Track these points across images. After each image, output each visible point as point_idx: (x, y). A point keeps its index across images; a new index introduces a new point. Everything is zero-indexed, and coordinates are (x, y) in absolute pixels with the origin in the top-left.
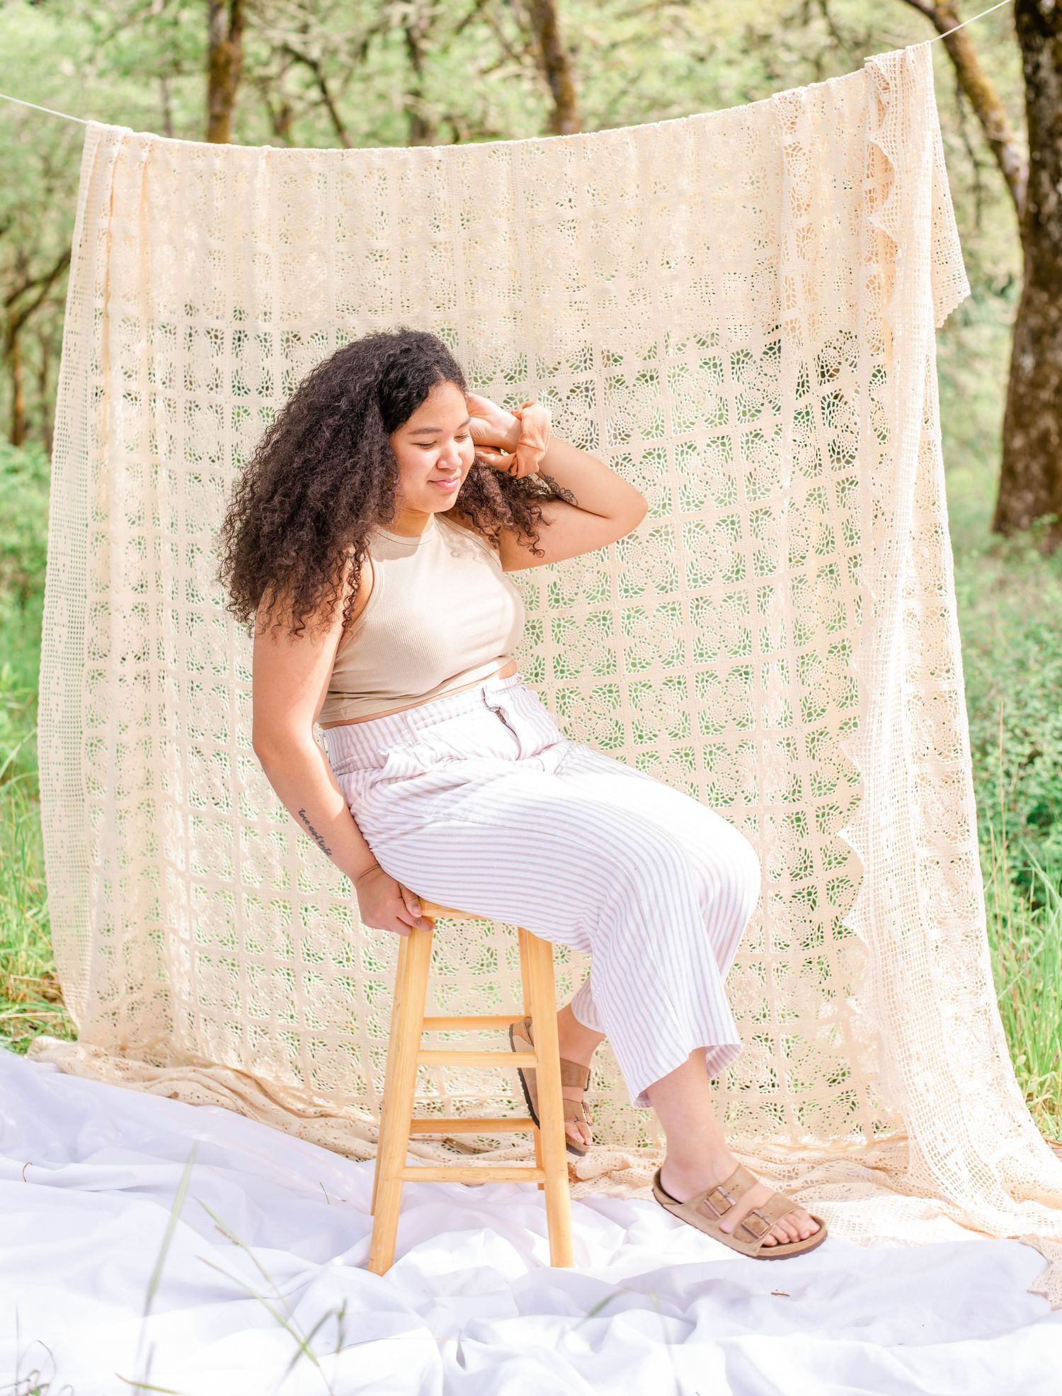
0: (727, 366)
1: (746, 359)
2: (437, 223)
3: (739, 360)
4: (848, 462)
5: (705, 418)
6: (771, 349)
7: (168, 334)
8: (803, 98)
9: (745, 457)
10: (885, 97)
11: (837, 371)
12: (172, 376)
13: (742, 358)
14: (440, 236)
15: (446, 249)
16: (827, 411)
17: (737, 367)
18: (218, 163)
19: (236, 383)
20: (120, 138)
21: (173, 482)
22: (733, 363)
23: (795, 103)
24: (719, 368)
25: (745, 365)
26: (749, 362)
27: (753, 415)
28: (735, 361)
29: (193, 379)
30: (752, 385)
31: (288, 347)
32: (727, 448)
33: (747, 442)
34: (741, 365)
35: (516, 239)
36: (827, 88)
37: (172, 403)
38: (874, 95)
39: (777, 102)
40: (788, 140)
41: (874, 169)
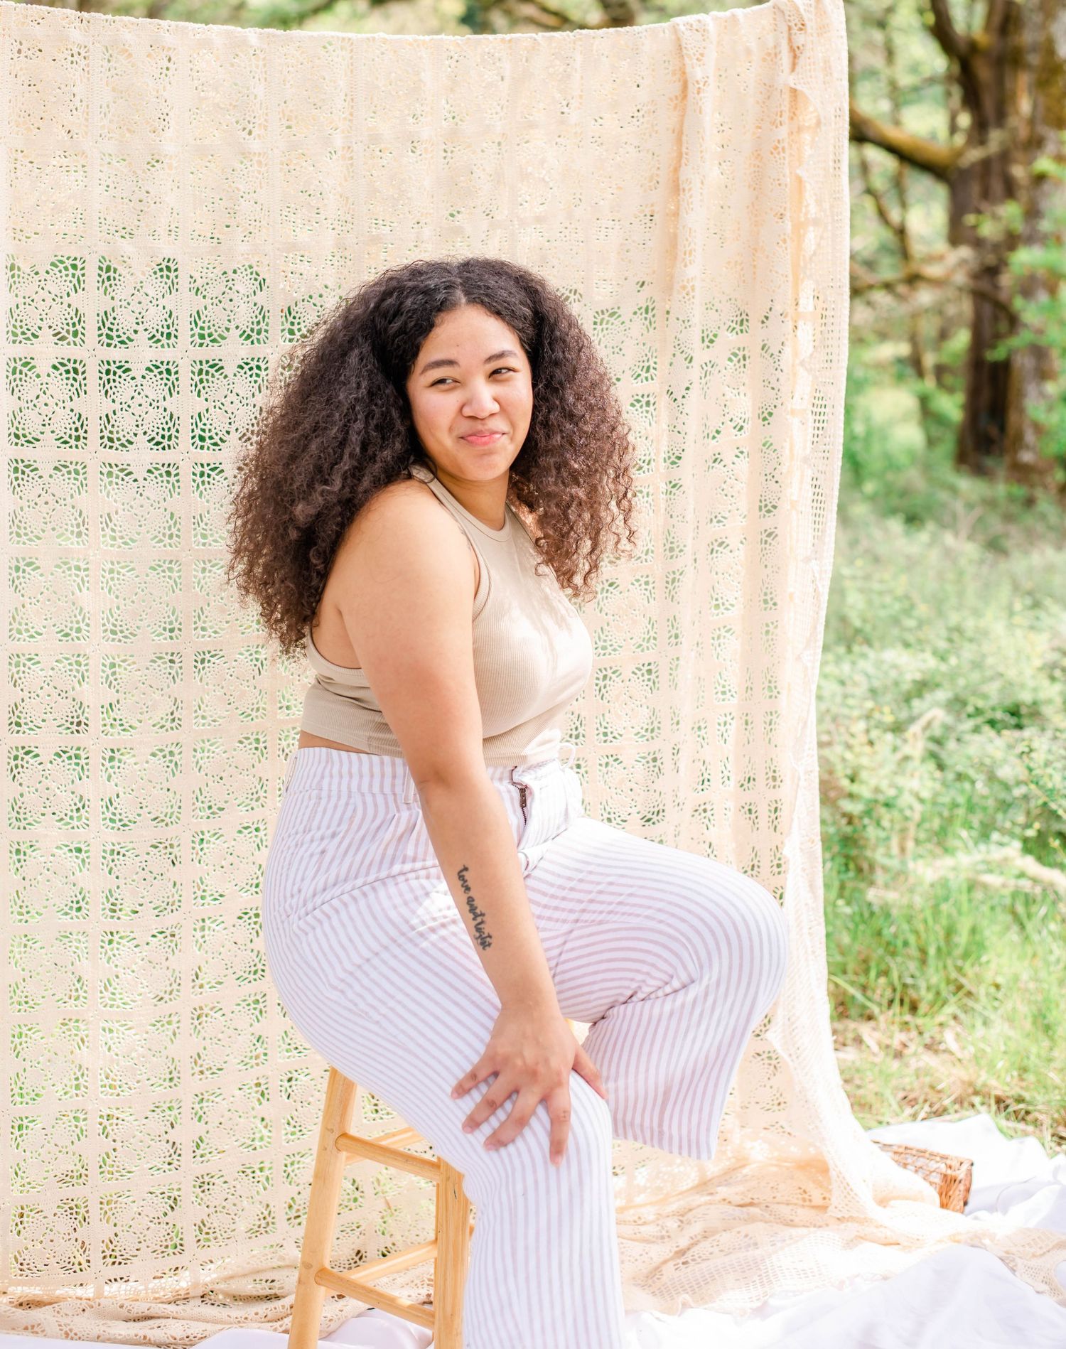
1: (612, 320)
2: (250, 127)
3: (602, 320)
4: (714, 437)
6: (640, 309)
8: (711, 27)
10: (800, 39)
11: (715, 336)
13: (606, 318)
14: (255, 145)
15: (260, 163)
16: (703, 381)
22: (595, 323)
23: (702, 30)
25: (609, 326)
26: (616, 322)
28: (598, 321)
30: (617, 350)
31: (13, 276)
34: (604, 326)
35: (352, 158)
36: (733, 16)
38: (786, 35)
39: (682, 28)
40: (697, 73)
41: (786, 115)
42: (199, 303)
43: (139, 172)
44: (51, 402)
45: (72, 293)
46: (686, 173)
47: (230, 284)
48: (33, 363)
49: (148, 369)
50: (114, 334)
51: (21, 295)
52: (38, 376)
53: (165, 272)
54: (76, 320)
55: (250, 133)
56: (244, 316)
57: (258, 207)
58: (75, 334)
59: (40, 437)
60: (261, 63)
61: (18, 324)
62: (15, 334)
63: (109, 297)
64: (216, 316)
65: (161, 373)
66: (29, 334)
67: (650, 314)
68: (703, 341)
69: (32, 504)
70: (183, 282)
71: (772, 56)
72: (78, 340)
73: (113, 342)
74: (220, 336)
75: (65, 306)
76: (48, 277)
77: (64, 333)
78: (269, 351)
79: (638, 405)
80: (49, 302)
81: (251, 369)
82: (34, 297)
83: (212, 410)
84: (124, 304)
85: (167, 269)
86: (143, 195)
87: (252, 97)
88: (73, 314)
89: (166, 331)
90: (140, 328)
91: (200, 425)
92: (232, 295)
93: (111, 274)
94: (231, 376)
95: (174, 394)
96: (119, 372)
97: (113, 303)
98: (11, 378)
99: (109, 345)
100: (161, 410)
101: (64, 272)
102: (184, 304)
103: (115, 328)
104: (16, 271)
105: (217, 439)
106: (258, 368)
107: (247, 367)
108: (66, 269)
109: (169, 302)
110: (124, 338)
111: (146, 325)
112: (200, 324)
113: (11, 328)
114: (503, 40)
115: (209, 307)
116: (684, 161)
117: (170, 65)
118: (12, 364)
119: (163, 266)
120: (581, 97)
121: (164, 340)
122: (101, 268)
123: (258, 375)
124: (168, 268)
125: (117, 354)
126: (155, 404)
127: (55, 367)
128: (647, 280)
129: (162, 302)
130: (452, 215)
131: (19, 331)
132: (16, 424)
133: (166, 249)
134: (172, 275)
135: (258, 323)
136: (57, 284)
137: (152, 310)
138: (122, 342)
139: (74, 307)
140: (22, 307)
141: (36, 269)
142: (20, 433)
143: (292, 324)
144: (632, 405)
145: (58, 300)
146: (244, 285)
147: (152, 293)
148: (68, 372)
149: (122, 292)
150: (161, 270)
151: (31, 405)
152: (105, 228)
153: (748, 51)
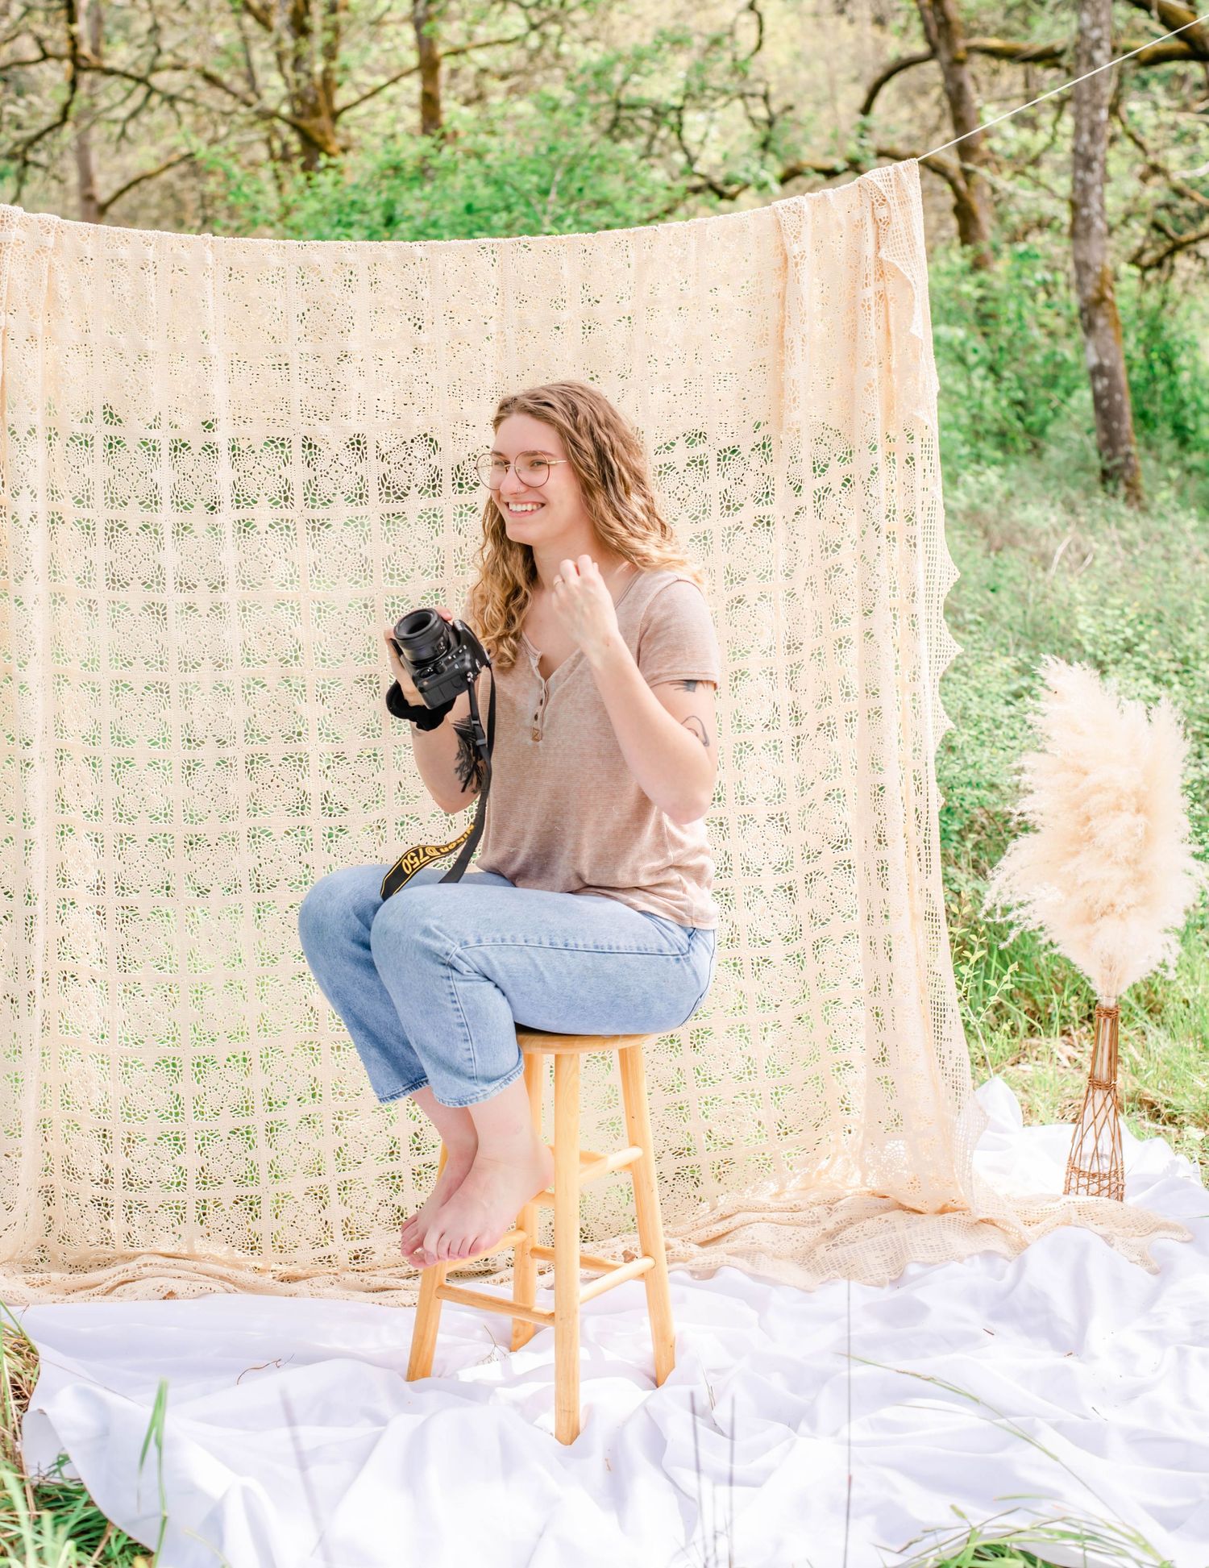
0: (713, 463)
1: (733, 456)
2: (420, 323)
3: (725, 457)
5: (689, 514)
6: (758, 446)
7: (84, 446)
8: (806, 209)
9: (725, 549)
10: (883, 212)
11: (826, 466)
12: (90, 493)
13: (729, 455)
15: (429, 351)
16: (817, 505)
17: (722, 463)
18: (151, 253)
19: (174, 498)
20: (16, 220)
21: (93, 613)
22: (719, 460)
23: (798, 211)
24: (705, 466)
25: (731, 461)
26: (736, 458)
27: (737, 509)
28: (722, 458)
29: (114, 496)
30: (738, 481)
32: (709, 542)
33: (729, 535)
34: (727, 462)
36: (825, 196)
37: (91, 524)
38: (870, 209)
39: (781, 211)
40: (795, 249)
41: (872, 278)
42: (384, 468)
43: (331, 367)
44: (270, 553)
45: (282, 466)
46: (789, 333)
47: (409, 451)
48: (254, 523)
49: (346, 524)
50: (317, 498)
51: (241, 470)
52: (258, 533)
53: (356, 446)
54: (286, 488)
55: (420, 328)
56: (422, 475)
57: (429, 387)
58: (286, 499)
59: (262, 581)
60: (427, 269)
61: (240, 493)
62: (238, 502)
63: (311, 469)
64: (399, 478)
65: (356, 526)
66: (250, 500)
67: (767, 449)
68: (815, 471)
69: (258, 635)
70: (371, 452)
71: (859, 225)
72: (288, 504)
73: (317, 505)
74: (403, 493)
75: (277, 477)
76: (262, 455)
77: (277, 499)
78: (443, 502)
79: (760, 525)
80: (264, 474)
81: (429, 518)
82: (252, 470)
83: (398, 553)
84: (324, 473)
85: (357, 443)
86: (335, 385)
87: (420, 299)
88: (283, 483)
89: (359, 492)
90: (338, 492)
91: (390, 566)
92: (411, 460)
93: (313, 450)
94: (413, 525)
95: (368, 542)
96: (323, 528)
97: (315, 474)
98: (237, 536)
99: (313, 507)
100: (358, 556)
101: (275, 450)
102: (373, 469)
103: (317, 493)
104: (237, 452)
105: (404, 576)
106: (435, 515)
107: (425, 517)
108: (276, 447)
109: (360, 468)
110: (325, 500)
111: (342, 489)
112: (386, 484)
113: (235, 497)
114: (628, 234)
115: (393, 471)
116: (786, 324)
117: (352, 278)
118: (238, 526)
119: (354, 441)
120: (697, 274)
121: (358, 500)
122: (304, 446)
123: (435, 522)
124: (359, 442)
125: (319, 513)
126: (352, 551)
127: (270, 526)
128: (763, 421)
129: (354, 469)
130: (592, 379)
131: (241, 498)
132: (242, 572)
133: (355, 427)
134: (362, 447)
135: (433, 480)
136: (270, 460)
137: (347, 476)
138: (324, 504)
139: (284, 477)
140: (242, 479)
141: (252, 449)
142: (246, 579)
143: (461, 479)
144: (755, 525)
145: (271, 472)
146: (420, 451)
147: (346, 463)
148: (281, 529)
149: (323, 464)
150: (353, 444)
151: (253, 557)
152: (306, 413)
153: (839, 225)
